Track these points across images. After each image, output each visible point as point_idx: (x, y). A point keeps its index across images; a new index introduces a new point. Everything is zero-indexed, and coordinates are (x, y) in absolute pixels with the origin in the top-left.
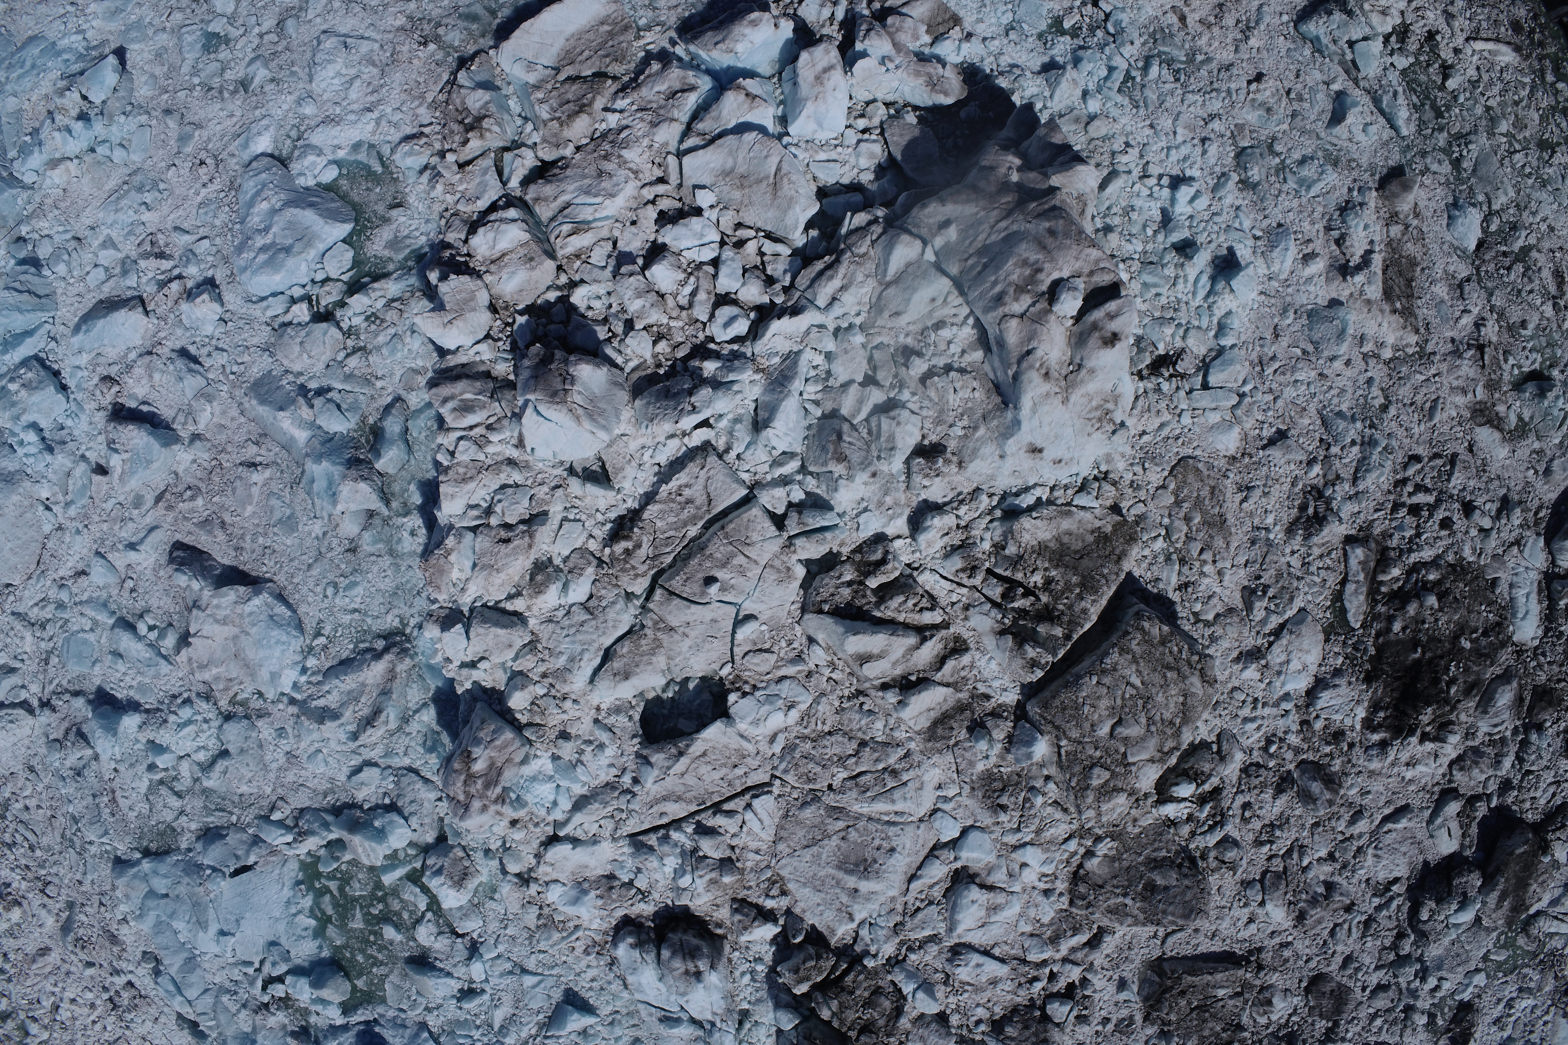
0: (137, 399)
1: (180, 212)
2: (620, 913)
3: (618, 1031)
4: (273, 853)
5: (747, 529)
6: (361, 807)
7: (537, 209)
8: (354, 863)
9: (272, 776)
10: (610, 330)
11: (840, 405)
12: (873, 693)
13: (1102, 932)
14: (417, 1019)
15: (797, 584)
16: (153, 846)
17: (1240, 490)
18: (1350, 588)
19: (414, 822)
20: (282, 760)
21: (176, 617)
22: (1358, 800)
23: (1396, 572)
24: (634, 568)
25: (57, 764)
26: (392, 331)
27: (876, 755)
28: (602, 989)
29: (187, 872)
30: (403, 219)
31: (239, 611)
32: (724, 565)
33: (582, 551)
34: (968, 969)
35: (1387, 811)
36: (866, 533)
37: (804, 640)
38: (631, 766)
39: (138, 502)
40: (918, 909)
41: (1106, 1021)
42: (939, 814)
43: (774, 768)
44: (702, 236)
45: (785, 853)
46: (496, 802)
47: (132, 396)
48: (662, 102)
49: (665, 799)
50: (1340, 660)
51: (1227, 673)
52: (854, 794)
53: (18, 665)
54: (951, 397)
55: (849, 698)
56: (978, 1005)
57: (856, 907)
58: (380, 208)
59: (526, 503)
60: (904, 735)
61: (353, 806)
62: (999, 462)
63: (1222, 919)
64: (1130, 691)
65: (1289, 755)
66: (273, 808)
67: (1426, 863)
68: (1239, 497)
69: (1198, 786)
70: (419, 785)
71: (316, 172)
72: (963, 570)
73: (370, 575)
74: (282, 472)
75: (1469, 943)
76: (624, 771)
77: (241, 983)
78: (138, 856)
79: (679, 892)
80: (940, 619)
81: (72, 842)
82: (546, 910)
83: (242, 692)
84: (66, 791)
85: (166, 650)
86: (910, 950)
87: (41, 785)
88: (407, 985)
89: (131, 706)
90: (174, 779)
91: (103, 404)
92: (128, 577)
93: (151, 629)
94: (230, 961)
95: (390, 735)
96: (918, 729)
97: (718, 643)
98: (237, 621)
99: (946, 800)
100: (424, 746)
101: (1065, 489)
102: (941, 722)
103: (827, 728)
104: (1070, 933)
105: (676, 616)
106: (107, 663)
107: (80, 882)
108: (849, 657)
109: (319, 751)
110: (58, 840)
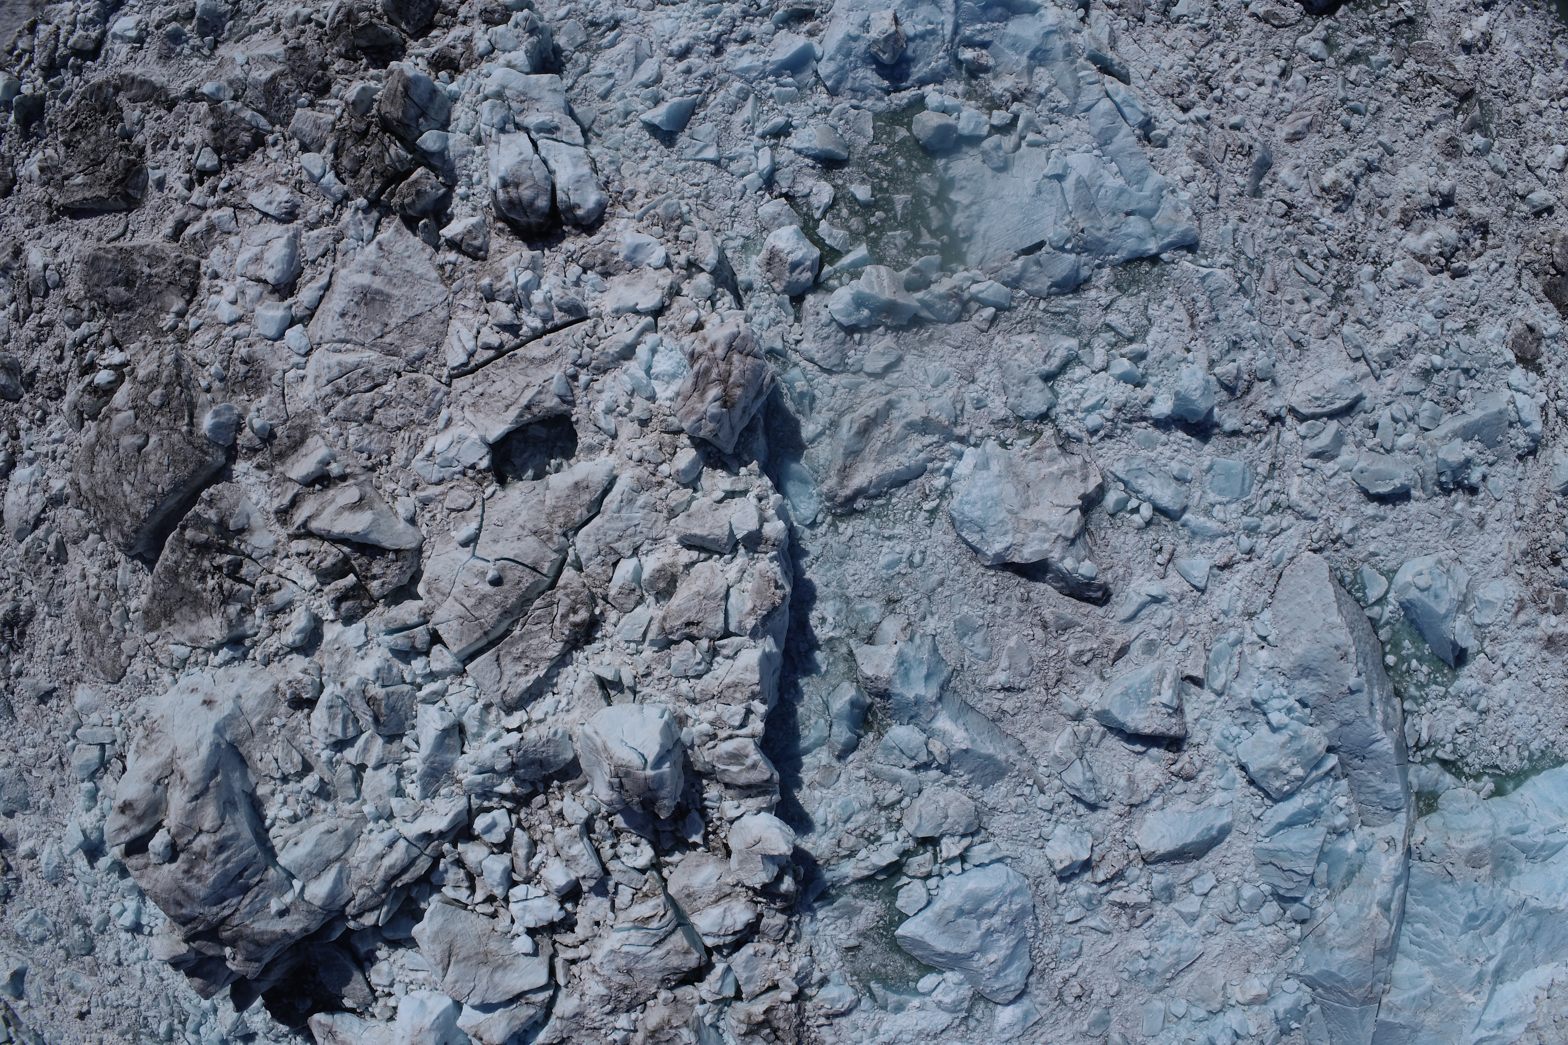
0: (1150, 757)
1: (1102, 949)
2: (596, 238)
3: (622, 106)
4: (995, 271)
5: (462, 633)
6: (888, 328)
7: (686, 944)
8: (897, 267)
9: (992, 357)
10: (611, 823)
11: (384, 748)
12: (358, 470)
14: (840, 99)
15: (425, 577)
16: (1145, 267)
17: (72, 653)
19: (825, 317)
20: (980, 374)
24: (567, 595)
25: (1261, 353)
26: (850, 826)
27: (356, 409)
28: (635, 150)
29: (1104, 243)
30: (842, 936)
31: (1020, 536)
32: (484, 598)
33: (623, 611)
34: (278, 199)
36: (361, 624)
37: (420, 521)
38: (579, 393)
39: (1150, 647)
40: (323, 256)
41: (176, 146)
42: (302, 351)
43: (448, 394)
44: (524, 909)
45: (440, 307)
46: (701, 355)
47: (1157, 760)
48: (575, 1035)
49: (544, 361)
52: (376, 370)
53: (1310, 462)
54: (280, 755)
55: (381, 463)
56: (276, 161)
57: (373, 257)
58: (869, 946)
59: (674, 661)
60: (329, 431)
61: (897, 329)
62: (242, 692)
63: (79, 251)
64: (131, 478)
65: (27, 408)
66: (993, 321)
68: (72, 646)
69: (93, 381)
70: (817, 357)
71: (943, 985)
72: (273, 591)
73: (871, 576)
74: (974, 682)
76: (587, 387)
77: (1044, 122)
78: (1165, 256)
79: (534, 266)
80: (294, 544)
81: (1251, 267)
82: (670, 235)
83: (1024, 447)
84: (1253, 323)
85: (1116, 488)
86: (331, 216)
87: (1287, 327)
88: (847, 137)
89: (1163, 424)
90: (1113, 346)
91: (1192, 752)
92: (1164, 565)
93: (1136, 510)
94: (1055, 146)
95: (851, 409)
96: (317, 437)
97: (494, 519)
98: (1022, 525)
99: (297, 366)
100: (813, 399)
101: (196, 663)
102: (297, 444)
103: (402, 433)
104: (199, 237)
105: (528, 548)
106: (1193, 469)
107: (1242, 220)
108: (375, 505)
109: (936, 386)
110: (1267, 267)
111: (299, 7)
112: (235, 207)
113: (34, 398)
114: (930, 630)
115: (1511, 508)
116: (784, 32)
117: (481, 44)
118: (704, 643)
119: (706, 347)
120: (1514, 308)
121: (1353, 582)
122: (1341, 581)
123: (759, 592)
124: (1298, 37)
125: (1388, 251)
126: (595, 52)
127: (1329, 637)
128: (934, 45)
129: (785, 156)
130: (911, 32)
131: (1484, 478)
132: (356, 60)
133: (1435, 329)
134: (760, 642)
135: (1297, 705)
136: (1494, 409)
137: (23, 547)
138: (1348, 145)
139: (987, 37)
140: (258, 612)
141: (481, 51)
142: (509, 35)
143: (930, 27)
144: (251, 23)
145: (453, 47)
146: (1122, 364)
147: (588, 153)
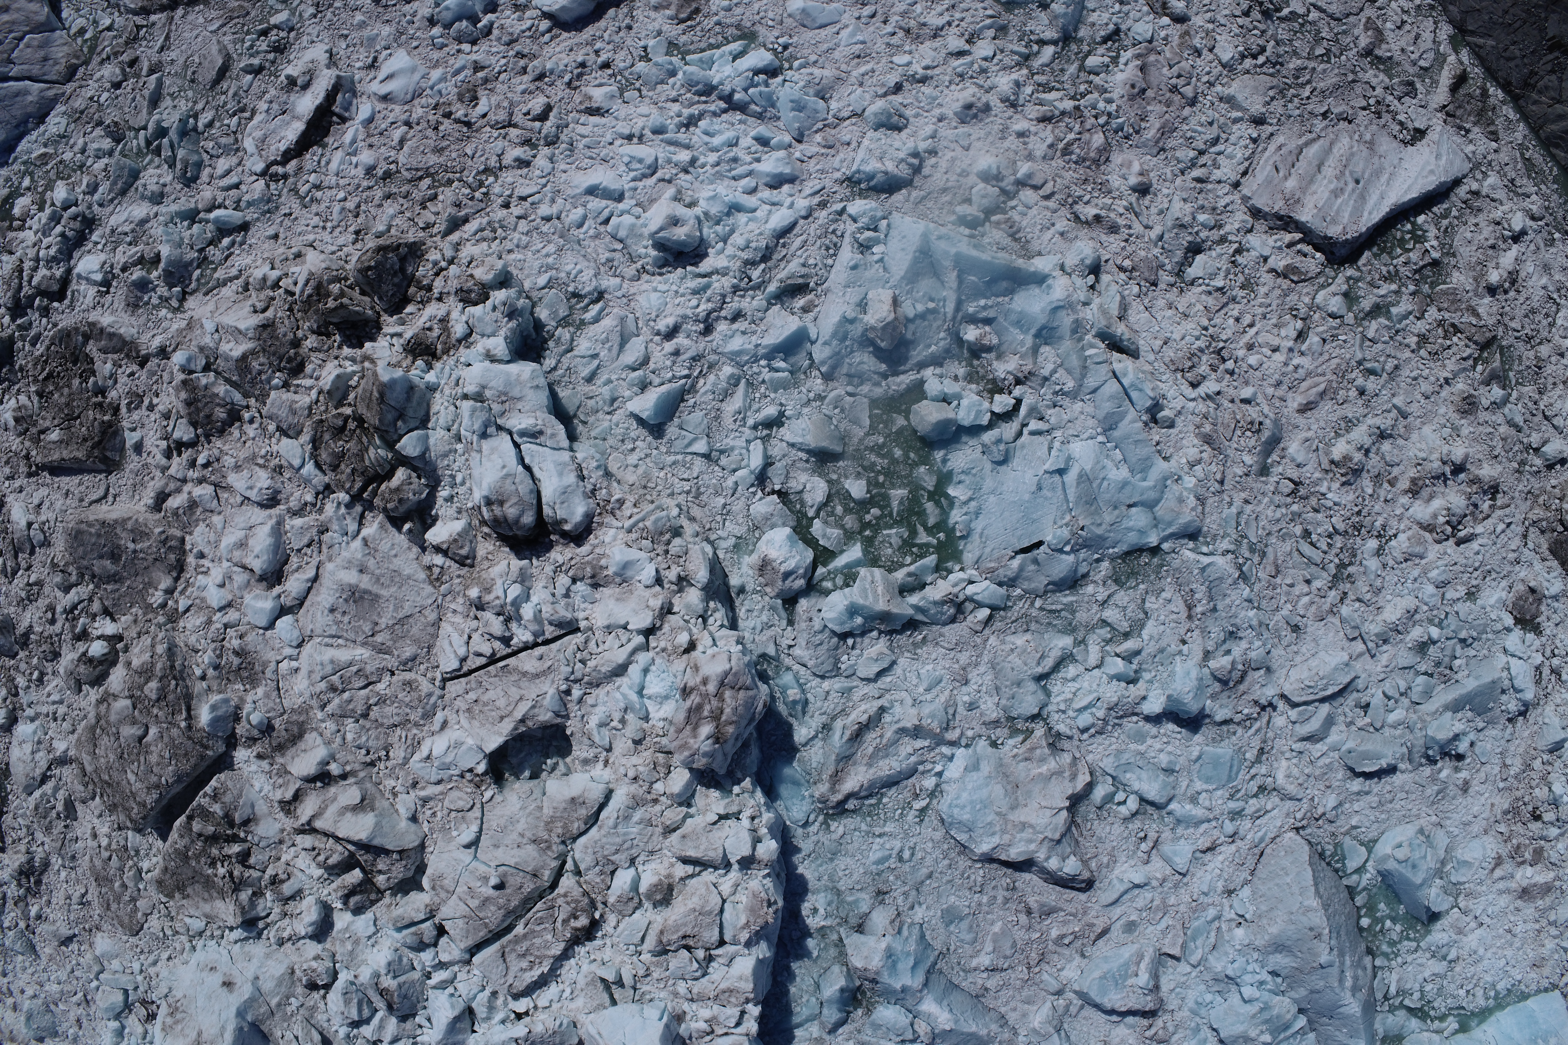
0: (1125, 1026)
2: (585, 549)
3: (608, 392)
4: (991, 572)
5: (467, 929)
6: (881, 632)
8: (892, 568)
9: (987, 658)
11: (398, 1026)
12: (357, 767)
14: (836, 384)
15: (429, 871)
16: (1145, 559)
19: (818, 625)
20: (973, 675)
24: (567, 902)
25: (1258, 643)
27: (352, 707)
28: (623, 441)
29: (1103, 539)
31: (1007, 837)
32: (487, 899)
33: (622, 915)
34: (259, 485)
36: (369, 915)
37: (421, 818)
38: (573, 707)
39: (1131, 927)
40: (309, 546)
41: (151, 408)
42: (294, 644)
43: (442, 697)
45: (429, 610)
46: (693, 690)
47: (1132, 1028)
49: (537, 676)
52: (369, 669)
53: (1299, 746)
54: (300, 1034)
55: (380, 759)
56: (253, 439)
57: (359, 556)
59: (671, 966)
60: (327, 725)
61: (891, 632)
62: (259, 973)
63: (62, 511)
64: (134, 767)
65: (23, 666)
66: (988, 622)
69: (88, 651)
70: (810, 664)
72: (282, 882)
73: (862, 870)
74: (959, 964)
76: (580, 701)
77: (1048, 407)
78: (1165, 546)
79: (523, 578)
80: (299, 837)
81: (1252, 550)
82: (660, 549)
83: (1015, 746)
84: (1251, 613)
85: (1105, 782)
86: (314, 505)
87: (1284, 613)
88: (842, 427)
89: (1155, 719)
90: (1108, 642)
91: (1167, 1017)
92: (1149, 853)
93: (1124, 802)
94: (1058, 433)
95: (843, 713)
96: (314, 734)
97: (494, 825)
98: (1009, 826)
99: (291, 658)
100: (806, 702)
101: (212, 937)
102: (296, 736)
103: (398, 731)
104: (181, 511)
105: (529, 856)
106: (1181, 760)
107: (1247, 502)
108: (377, 804)
109: (929, 690)
110: (1270, 550)
111: (266, 268)
112: (215, 485)
113: (30, 657)
114: (918, 918)
115: (1497, 769)
116: (777, 308)
117: (459, 330)
118: (701, 954)
119: (698, 680)
120: (1517, 568)
121: (1333, 856)
122: (1321, 855)
123: (752, 910)
124: (1317, 291)
125: (1394, 523)
126: (578, 328)
127: (1304, 919)
128: (935, 325)
129: (777, 449)
130: (911, 314)
131: (1472, 744)
132: (328, 335)
133: (1435, 601)
134: (754, 950)
135: (1269, 978)
136: (1487, 679)
137: (32, 801)
138: (1362, 411)
139: (991, 314)
140: (268, 895)
141: (458, 335)
142: (487, 318)
143: (931, 305)
144: (220, 274)
145: (430, 329)
146: (1116, 664)
147: (573, 458)
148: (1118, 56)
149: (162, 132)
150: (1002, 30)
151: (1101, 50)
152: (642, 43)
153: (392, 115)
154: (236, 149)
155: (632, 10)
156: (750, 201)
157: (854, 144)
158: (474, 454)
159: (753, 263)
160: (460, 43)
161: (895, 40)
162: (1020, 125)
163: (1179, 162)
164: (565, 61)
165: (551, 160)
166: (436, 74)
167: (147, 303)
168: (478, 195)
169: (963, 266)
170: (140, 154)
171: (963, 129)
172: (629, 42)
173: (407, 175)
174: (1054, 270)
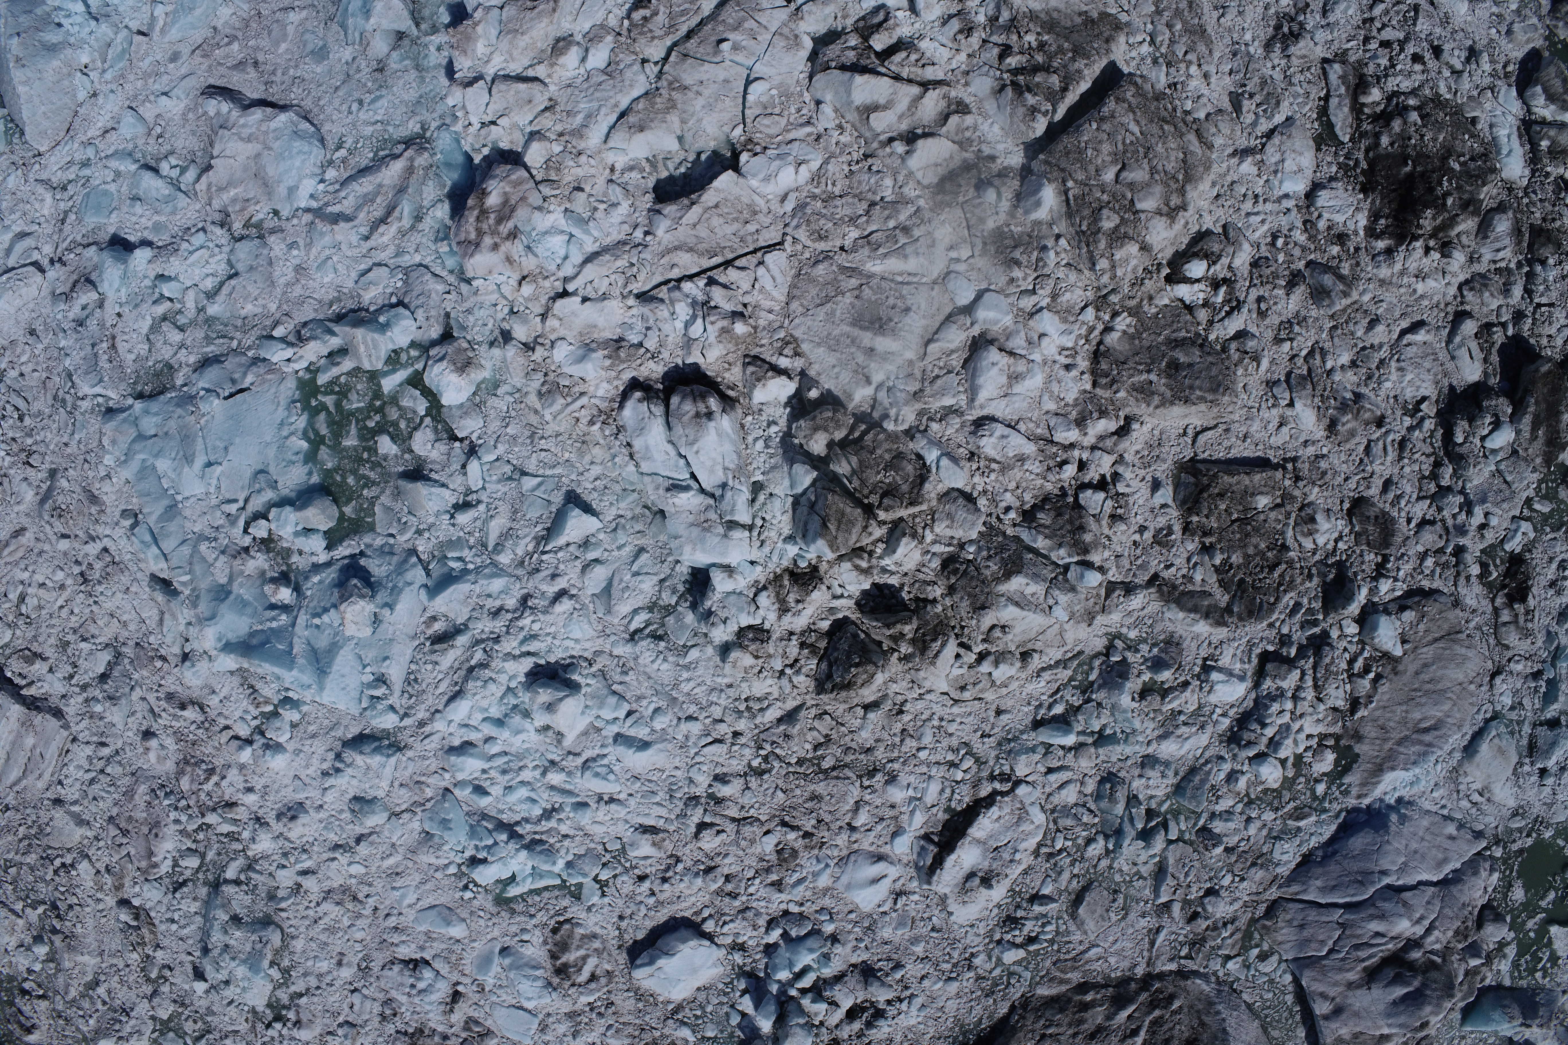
2: (628, 375)
3: (622, 538)
4: (271, 371)
6: (367, 310)
8: (355, 371)
9: (278, 292)
12: (880, 153)
13: (1128, 419)
14: (406, 546)
15: (805, 53)
16: (147, 389)
17: (1216, 8)
18: (1334, 102)
19: (420, 314)
20: (291, 275)
21: (199, 154)
22: (1373, 308)
23: (1375, 95)
25: (59, 316)
27: (887, 212)
28: (605, 489)
29: (178, 405)
31: (264, 128)
32: (735, 29)
33: (602, 26)
34: (993, 440)
35: (1405, 324)
37: (813, 105)
38: (643, 221)
39: (174, 57)
40: (937, 378)
41: (1142, 529)
42: (953, 275)
43: (786, 225)
45: (798, 313)
46: (507, 238)
49: (676, 248)
50: (1334, 169)
51: (1224, 165)
52: (866, 251)
53: (34, 228)
55: (857, 162)
56: (1006, 490)
57: (872, 365)
60: (913, 194)
61: (359, 310)
63: (1252, 419)
64: (1131, 138)
65: (1297, 252)
66: (276, 324)
67: (1452, 388)
68: (1216, 15)
69: (1209, 266)
70: (428, 279)
72: (961, 31)
73: (395, 89)
74: (318, 13)
75: (1511, 473)
76: (636, 227)
77: (222, 526)
78: (130, 401)
79: (689, 344)
80: (940, 76)
81: (64, 401)
82: (552, 376)
83: (258, 212)
84: (65, 344)
85: (186, 185)
86: (930, 419)
87: (40, 346)
88: (399, 505)
89: (143, 244)
90: (179, 312)
92: (156, 125)
93: (172, 168)
94: (214, 502)
95: (403, 233)
96: (926, 182)
97: (730, 102)
98: (261, 138)
99: (958, 260)
100: (435, 241)
102: (948, 180)
103: (837, 191)
104: (1095, 415)
105: (690, 74)
106: (125, 209)
107: (66, 444)
108: (856, 114)
109: (329, 258)
110: (50, 402)
111: (996, 674)
114: (349, 50)
116: (459, 621)
119: (503, 249)
121: (13, 134)
123: (469, 38)
126: (655, 604)
127: (30, 74)
128: (315, 603)
129: (457, 482)
130: (333, 613)
132: (917, 599)
135: (63, 21)
137: (1285, 112)
139: (269, 614)
141: (764, 594)
142: (733, 611)
143: (317, 621)
144: (1065, 674)
145: (798, 601)
146: (170, 290)
147: (637, 465)
148: (174, 866)
149: (1146, 835)
150: (272, 897)
151: (188, 873)
152: (606, 900)
153: (871, 839)
154: (1055, 813)
155: (620, 937)
156: (488, 730)
157: (396, 784)
158: (732, 466)
159: (483, 665)
160: (801, 914)
161: (366, 890)
162: (251, 799)
163: (120, 762)
164: (682, 885)
165: (691, 781)
166: (824, 881)
167: (1154, 645)
168: (768, 747)
169: (287, 659)
170: (1176, 813)
171: (300, 796)
172: (620, 902)
173: (848, 772)
174: (217, 657)
